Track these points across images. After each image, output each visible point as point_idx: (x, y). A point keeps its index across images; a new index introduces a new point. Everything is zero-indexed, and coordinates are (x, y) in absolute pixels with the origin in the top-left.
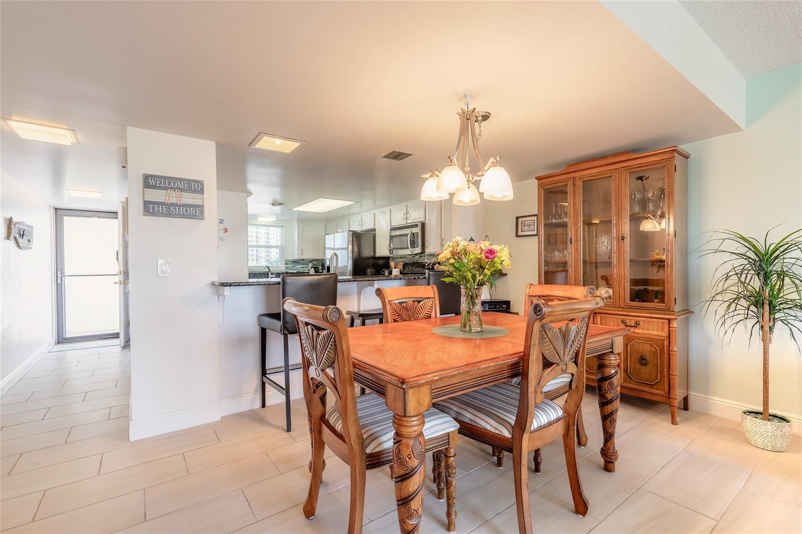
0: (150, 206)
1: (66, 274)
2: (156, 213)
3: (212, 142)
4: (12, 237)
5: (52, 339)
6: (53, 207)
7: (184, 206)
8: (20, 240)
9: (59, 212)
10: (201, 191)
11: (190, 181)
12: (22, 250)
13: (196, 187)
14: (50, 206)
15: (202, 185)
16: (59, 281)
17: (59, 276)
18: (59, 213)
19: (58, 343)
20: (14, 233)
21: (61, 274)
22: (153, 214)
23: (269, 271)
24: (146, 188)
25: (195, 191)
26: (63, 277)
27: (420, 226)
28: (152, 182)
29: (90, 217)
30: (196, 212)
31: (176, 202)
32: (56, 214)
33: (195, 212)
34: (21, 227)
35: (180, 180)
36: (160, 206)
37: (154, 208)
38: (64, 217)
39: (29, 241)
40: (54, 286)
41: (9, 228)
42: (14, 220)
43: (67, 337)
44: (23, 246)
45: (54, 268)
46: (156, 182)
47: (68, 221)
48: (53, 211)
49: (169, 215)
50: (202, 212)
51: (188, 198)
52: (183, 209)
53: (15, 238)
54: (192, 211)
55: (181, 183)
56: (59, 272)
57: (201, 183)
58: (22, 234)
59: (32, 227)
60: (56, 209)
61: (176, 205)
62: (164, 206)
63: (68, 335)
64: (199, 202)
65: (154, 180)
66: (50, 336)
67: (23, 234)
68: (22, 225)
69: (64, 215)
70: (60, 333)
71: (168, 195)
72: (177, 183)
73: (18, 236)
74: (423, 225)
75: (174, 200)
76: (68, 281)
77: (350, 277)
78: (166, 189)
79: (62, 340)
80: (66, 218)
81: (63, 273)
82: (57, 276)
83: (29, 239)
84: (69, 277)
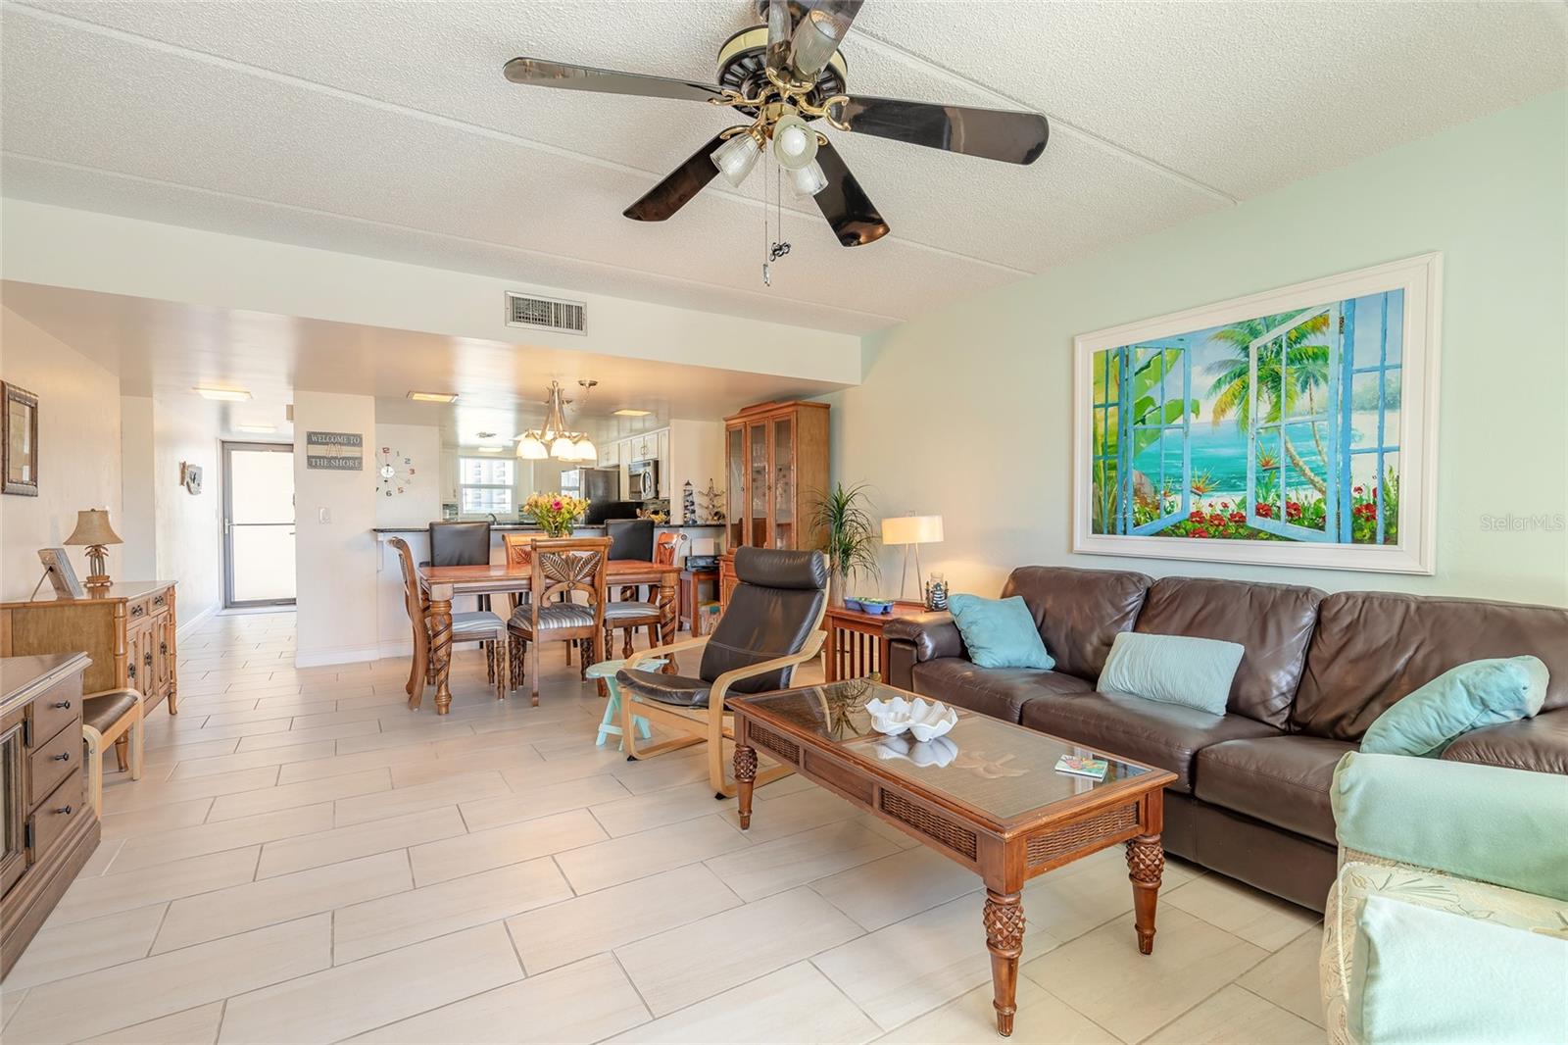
0: (312, 460)
1: (235, 522)
2: (318, 466)
3: (372, 397)
4: (185, 483)
5: (220, 603)
6: (221, 441)
7: (343, 458)
8: (192, 485)
9: (225, 445)
10: (360, 444)
11: (348, 436)
12: (194, 497)
13: (355, 440)
14: (217, 440)
15: (361, 439)
16: (227, 532)
17: (227, 524)
18: (227, 446)
19: (226, 607)
20: (187, 477)
22: (315, 467)
23: (495, 520)
24: (311, 444)
25: (354, 445)
26: (231, 527)
27: (652, 463)
28: (314, 439)
29: (262, 451)
31: (336, 456)
32: (223, 448)
33: (354, 464)
34: (193, 469)
35: (340, 435)
36: (322, 460)
37: (316, 462)
39: (199, 485)
40: (221, 538)
41: (183, 472)
42: (187, 463)
43: (236, 601)
44: (195, 492)
45: (221, 515)
46: (319, 438)
47: (236, 456)
48: (220, 446)
49: (330, 467)
50: (360, 463)
51: (348, 451)
52: (342, 462)
53: (188, 483)
54: (351, 463)
56: (227, 520)
57: (360, 437)
59: (200, 469)
61: (336, 458)
63: (237, 598)
64: (357, 455)
65: (317, 436)
66: (216, 597)
67: (194, 478)
68: (194, 467)
69: (232, 449)
70: (228, 597)
71: (329, 450)
73: (190, 481)
74: (656, 463)
75: (334, 454)
76: (238, 533)
77: (583, 525)
78: (327, 444)
79: (229, 604)
80: (233, 452)
81: (230, 522)
82: (224, 525)
83: (199, 482)
84: (237, 527)
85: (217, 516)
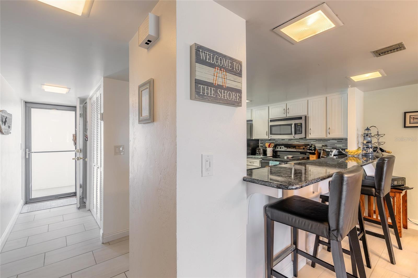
0: (200, 87)
1: (32, 151)
2: (205, 96)
3: (243, 19)
5: (22, 202)
6: (24, 101)
7: (227, 89)
9: (28, 105)
10: (241, 74)
11: (232, 61)
12: (4, 135)
13: (237, 68)
14: (22, 100)
15: (241, 66)
16: (27, 157)
17: (27, 152)
21: (29, 152)
24: (197, 63)
25: (236, 73)
27: (304, 118)
28: (202, 56)
30: (236, 97)
31: (222, 84)
32: (26, 107)
34: (3, 114)
35: (226, 57)
36: (209, 88)
38: (32, 109)
39: (9, 127)
40: (24, 160)
43: (32, 198)
44: (5, 132)
45: (23, 147)
46: (206, 55)
47: (35, 112)
48: (23, 104)
49: (216, 99)
50: (241, 97)
51: (230, 81)
52: (227, 93)
54: (233, 96)
55: (226, 61)
56: (27, 150)
57: (240, 64)
58: (4, 121)
59: (11, 115)
60: (25, 102)
61: (221, 87)
62: (212, 88)
64: (238, 86)
65: (204, 53)
67: (6, 121)
68: (5, 113)
69: (32, 108)
70: (28, 195)
71: (216, 75)
72: (223, 59)
74: (306, 118)
75: (220, 82)
76: (35, 158)
78: (214, 66)
79: (29, 201)
80: (33, 110)
81: (30, 150)
82: (26, 153)
83: (9, 125)
84: (35, 153)
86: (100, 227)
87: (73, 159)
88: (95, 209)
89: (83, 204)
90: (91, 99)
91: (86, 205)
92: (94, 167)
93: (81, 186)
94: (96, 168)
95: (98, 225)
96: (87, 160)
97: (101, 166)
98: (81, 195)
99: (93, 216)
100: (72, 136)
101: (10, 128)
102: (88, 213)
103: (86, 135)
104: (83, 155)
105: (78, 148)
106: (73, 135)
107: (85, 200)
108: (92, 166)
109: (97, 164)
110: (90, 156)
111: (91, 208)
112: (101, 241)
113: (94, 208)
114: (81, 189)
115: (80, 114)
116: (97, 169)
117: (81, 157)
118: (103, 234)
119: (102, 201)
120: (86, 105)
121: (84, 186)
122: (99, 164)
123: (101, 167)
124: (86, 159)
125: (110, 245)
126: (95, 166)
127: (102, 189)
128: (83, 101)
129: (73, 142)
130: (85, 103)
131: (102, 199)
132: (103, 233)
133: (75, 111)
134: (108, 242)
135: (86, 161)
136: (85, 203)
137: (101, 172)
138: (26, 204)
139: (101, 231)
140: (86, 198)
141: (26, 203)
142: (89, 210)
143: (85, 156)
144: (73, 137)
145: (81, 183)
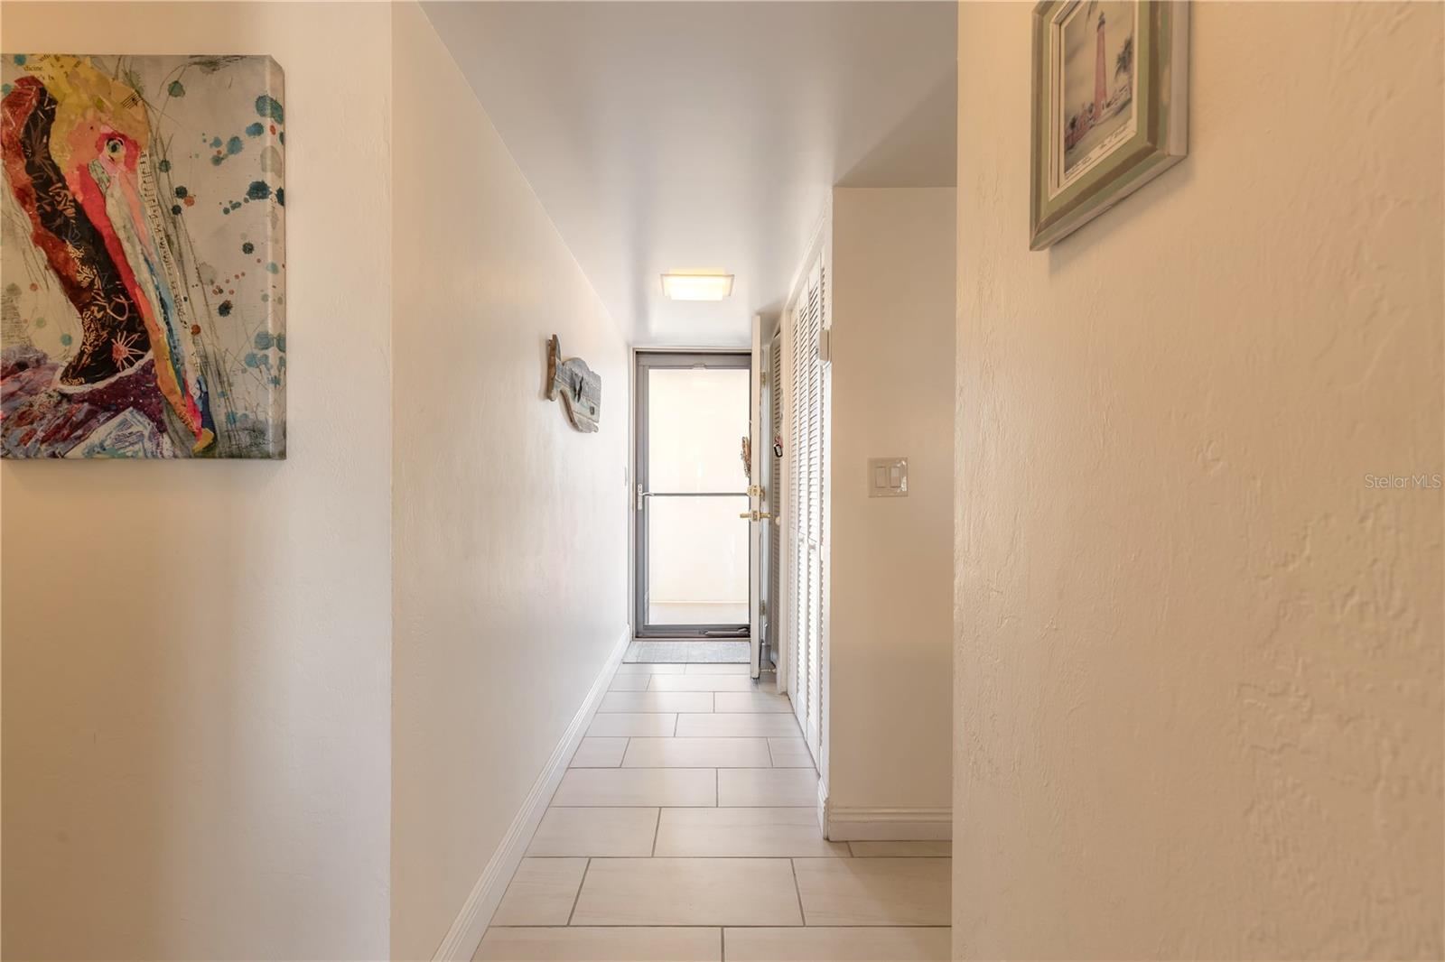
1: (651, 490)
4: (555, 392)
5: (627, 630)
6: (634, 349)
8: (574, 404)
9: (644, 360)
12: (581, 434)
14: (628, 345)
16: (640, 507)
17: (640, 494)
20: (562, 385)
21: (643, 492)
26: (646, 497)
29: (690, 367)
32: (637, 358)
34: (576, 370)
38: (651, 371)
39: (592, 411)
40: (632, 514)
41: (551, 368)
42: (563, 349)
43: (650, 624)
44: (581, 423)
45: (632, 480)
48: (632, 356)
53: (563, 395)
56: (640, 487)
58: (578, 388)
59: (597, 376)
60: (637, 353)
63: (654, 620)
67: (581, 390)
68: (579, 367)
69: (650, 367)
70: (641, 618)
73: (570, 394)
76: (658, 510)
79: (643, 632)
81: (645, 489)
82: (637, 495)
83: (593, 405)
84: (656, 497)
85: (627, 479)
86: (817, 766)
87: (742, 516)
88: (802, 696)
89: (767, 671)
90: (791, 310)
91: (775, 674)
92: (799, 546)
93: (764, 607)
94: (804, 549)
95: (811, 756)
96: (781, 521)
97: (821, 539)
98: (764, 639)
99: (796, 717)
100: (741, 443)
101: (596, 412)
102: (781, 705)
103: (779, 437)
104: (771, 509)
105: (756, 482)
106: (744, 442)
107: (773, 656)
108: (795, 542)
109: (809, 533)
110: (790, 511)
111: (792, 690)
112: (819, 826)
113: (798, 690)
114: (764, 618)
115: (763, 376)
116: (809, 554)
117: (765, 510)
118: (827, 801)
119: (826, 671)
120: (779, 340)
121: (770, 610)
122: (815, 535)
123: (821, 544)
124: (778, 520)
125: (852, 857)
126: (802, 540)
127: (826, 625)
128: (771, 325)
129: (742, 464)
130: (775, 333)
131: (826, 663)
132: (827, 799)
133: (749, 366)
134: (847, 842)
135: (779, 527)
136: (775, 666)
137: (821, 562)
138: (637, 637)
139: (822, 793)
140: (777, 651)
141: (638, 635)
142: (786, 694)
143: (775, 511)
144: (744, 447)
145: (765, 597)
